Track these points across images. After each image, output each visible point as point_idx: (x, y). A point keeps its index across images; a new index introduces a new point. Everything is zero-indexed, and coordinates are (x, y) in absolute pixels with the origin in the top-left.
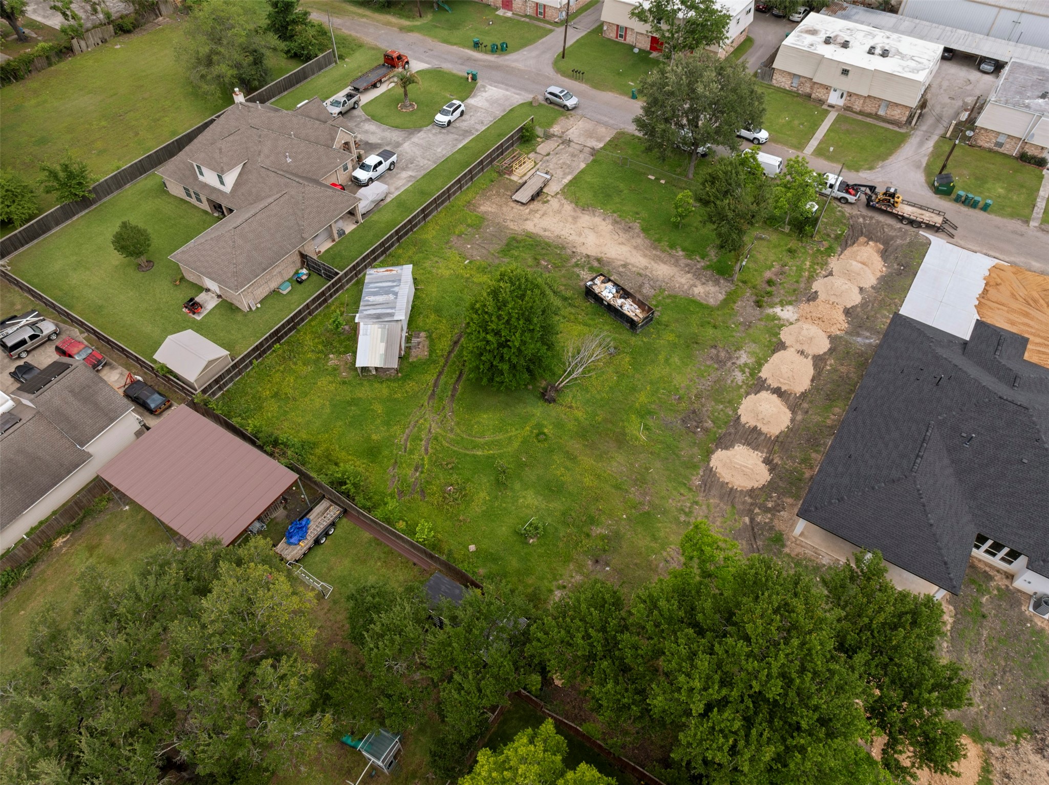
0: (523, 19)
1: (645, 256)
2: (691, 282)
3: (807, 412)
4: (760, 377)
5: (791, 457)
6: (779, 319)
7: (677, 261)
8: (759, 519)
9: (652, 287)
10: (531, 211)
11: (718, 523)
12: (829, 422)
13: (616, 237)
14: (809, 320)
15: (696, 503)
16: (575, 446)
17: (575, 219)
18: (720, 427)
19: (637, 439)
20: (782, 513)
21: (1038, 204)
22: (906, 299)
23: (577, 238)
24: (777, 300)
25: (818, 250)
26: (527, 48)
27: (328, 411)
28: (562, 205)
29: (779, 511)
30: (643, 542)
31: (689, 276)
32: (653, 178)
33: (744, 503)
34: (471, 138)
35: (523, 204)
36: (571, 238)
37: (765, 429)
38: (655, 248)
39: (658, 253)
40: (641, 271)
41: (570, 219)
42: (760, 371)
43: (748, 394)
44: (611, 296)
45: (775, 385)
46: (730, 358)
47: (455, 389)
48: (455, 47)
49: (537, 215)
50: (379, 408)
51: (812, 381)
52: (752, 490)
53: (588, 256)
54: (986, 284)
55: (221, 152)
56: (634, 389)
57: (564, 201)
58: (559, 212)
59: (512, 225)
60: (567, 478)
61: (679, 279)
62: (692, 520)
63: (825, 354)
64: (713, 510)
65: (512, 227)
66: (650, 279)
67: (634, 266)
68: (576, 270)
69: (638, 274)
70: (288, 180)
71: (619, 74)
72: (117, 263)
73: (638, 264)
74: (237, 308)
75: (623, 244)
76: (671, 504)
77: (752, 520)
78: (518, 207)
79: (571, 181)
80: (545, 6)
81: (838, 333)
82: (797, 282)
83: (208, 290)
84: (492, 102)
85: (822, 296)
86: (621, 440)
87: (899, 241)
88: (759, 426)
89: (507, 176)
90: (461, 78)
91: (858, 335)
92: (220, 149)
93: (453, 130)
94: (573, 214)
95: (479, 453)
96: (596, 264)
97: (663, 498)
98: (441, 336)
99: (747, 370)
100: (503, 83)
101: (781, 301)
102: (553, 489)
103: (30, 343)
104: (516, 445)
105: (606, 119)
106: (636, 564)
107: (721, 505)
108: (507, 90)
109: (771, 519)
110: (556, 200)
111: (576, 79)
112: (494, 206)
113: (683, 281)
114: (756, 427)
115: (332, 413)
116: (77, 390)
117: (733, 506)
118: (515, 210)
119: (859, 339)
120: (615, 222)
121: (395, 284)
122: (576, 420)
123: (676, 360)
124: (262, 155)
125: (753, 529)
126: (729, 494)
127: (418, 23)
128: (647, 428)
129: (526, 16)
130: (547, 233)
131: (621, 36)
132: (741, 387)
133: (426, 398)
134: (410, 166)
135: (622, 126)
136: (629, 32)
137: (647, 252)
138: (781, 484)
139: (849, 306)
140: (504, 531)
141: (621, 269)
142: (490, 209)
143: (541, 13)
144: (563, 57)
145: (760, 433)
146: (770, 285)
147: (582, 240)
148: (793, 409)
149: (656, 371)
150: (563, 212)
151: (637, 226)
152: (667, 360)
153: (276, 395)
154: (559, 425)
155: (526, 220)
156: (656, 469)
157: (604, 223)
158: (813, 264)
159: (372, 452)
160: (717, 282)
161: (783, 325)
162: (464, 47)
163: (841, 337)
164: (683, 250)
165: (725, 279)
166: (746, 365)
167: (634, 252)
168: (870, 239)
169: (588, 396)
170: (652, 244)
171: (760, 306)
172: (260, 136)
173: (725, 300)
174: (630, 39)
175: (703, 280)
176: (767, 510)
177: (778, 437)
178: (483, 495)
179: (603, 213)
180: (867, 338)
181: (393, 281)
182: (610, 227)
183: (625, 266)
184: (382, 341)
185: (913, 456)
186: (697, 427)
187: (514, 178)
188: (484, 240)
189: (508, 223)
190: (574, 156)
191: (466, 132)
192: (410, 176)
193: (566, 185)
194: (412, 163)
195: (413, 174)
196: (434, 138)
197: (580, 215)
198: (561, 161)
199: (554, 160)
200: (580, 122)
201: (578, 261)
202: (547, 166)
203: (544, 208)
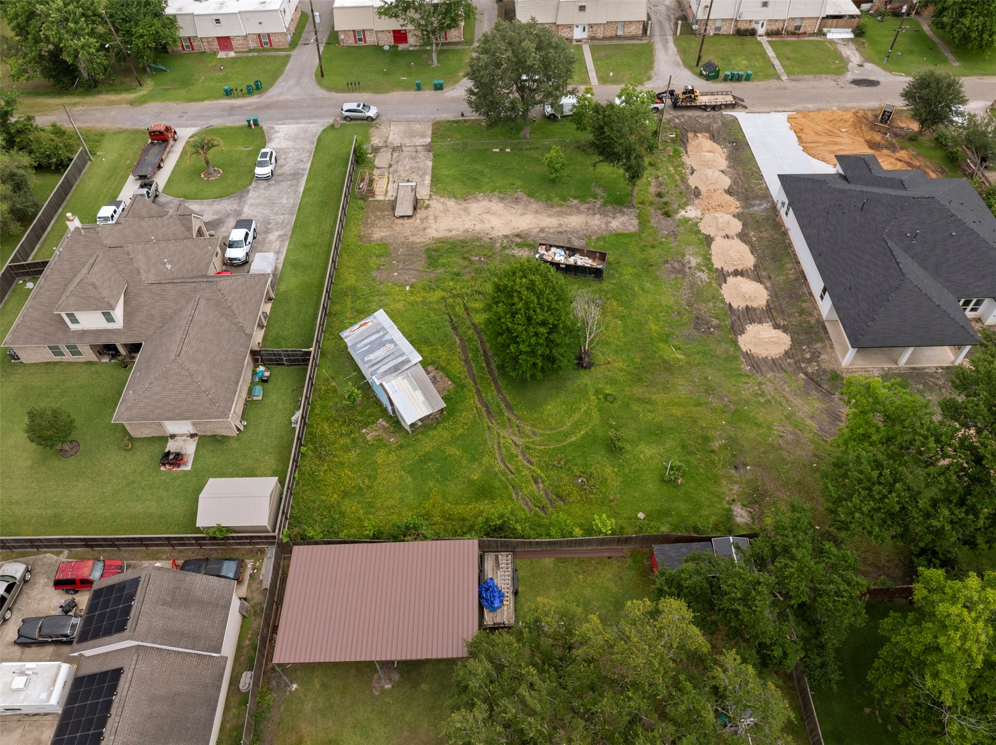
0: (251, 54)
1: (550, 216)
2: (604, 221)
3: (770, 278)
4: (717, 269)
5: (790, 315)
6: (690, 219)
8: (810, 370)
9: (580, 238)
10: (422, 220)
11: (787, 389)
12: (791, 277)
13: (513, 211)
14: (712, 210)
15: (760, 384)
16: (638, 391)
17: (466, 210)
18: (724, 320)
19: (679, 360)
20: (822, 357)
21: (774, 63)
22: (759, 164)
23: (483, 226)
24: (676, 206)
25: (669, 156)
26: (280, 79)
27: (410, 479)
28: (444, 204)
29: (819, 357)
30: (752, 433)
31: (598, 216)
32: (498, 150)
33: (789, 364)
34: (305, 178)
35: (409, 217)
36: (477, 228)
37: (755, 305)
38: (552, 206)
39: (558, 209)
40: (559, 230)
41: (462, 213)
42: (712, 265)
43: (720, 286)
44: (562, 258)
45: (731, 270)
46: (684, 265)
47: (504, 400)
48: (206, 102)
49: (431, 221)
50: (453, 451)
51: (752, 253)
52: (786, 353)
53: (506, 237)
54: (795, 132)
55: (95, 288)
56: (641, 324)
57: (442, 200)
58: (447, 210)
59: (417, 239)
60: (659, 419)
61: (593, 222)
62: (769, 397)
63: (743, 230)
64: (775, 382)
65: (418, 241)
66: (572, 233)
67: (549, 228)
68: (507, 252)
69: (558, 232)
70: (193, 285)
71: (385, 73)
72: (28, 463)
73: (551, 225)
74: (224, 437)
75: (523, 214)
76: (745, 394)
77: (806, 374)
78: (406, 221)
79: (432, 181)
80: (268, 34)
81: (737, 210)
82: (677, 186)
83: (173, 436)
84: (295, 138)
85: (703, 189)
86: (668, 367)
87: (715, 126)
88: (750, 304)
89: (371, 199)
90: (241, 128)
91: (753, 206)
92: (93, 284)
93: (281, 178)
94: (460, 207)
95: (573, 439)
96: (518, 240)
97: (736, 393)
98: (448, 362)
99: (704, 268)
100: (288, 119)
101: (679, 206)
102: (656, 433)
103: (9, 597)
104: (596, 415)
105: (413, 116)
106: (764, 452)
107: (777, 375)
108: (297, 123)
109: (819, 365)
110: (435, 201)
111: (353, 91)
112: (384, 230)
113: (597, 222)
114: (747, 306)
115: (415, 479)
116: (169, 599)
117: (785, 371)
118: (406, 225)
119: (756, 208)
120: (502, 200)
121: (381, 333)
122: (622, 370)
123: (648, 286)
124: (142, 272)
125: (813, 380)
126: (775, 364)
127: (142, 92)
128: (678, 349)
129: (250, 51)
130: (453, 233)
131: (360, 40)
132: (710, 283)
133: (486, 420)
134: (270, 227)
135: (432, 117)
136: (368, 34)
137: (549, 212)
138: (801, 337)
139: (726, 188)
140: (651, 487)
141: (542, 235)
142: (383, 234)
143: (266, 43)
144: (322, 76)
145: (755, 309)
146: (661, 197)
147: (488, 225)
148: (759, 279)
149: (644, 301)
150: (450, 209)
151: (521, 194)
152: (643, 290)
153: (345, 494)
154: (613, 382)
155: (425, 229)
156: (713, 376)
157: (492, 204)
158: (675, 167)
159: (484, 491)
160: (623, 214)
161: (697, 223)
162: (216, 98)
163: (742, 213)
164: (575, 198)
165: (627, 207)
166: (698, 264)
167: (539, 216)
168: (695, 132)
169: (613, 347)
170: (547, 204)
171: (669, 216)
172: (128, 254)
173: (640, 223)
174: (371, 40)
175: (611, 215)
176: (809, 361)
177: (768, 305)
178: (609, 470)
179: (484, 196)
180: (760, 205)
181: (378, 332)
182: (500, 205)
184: (415, 390)
185: (895, 265)
186: (709, 328)
187: (380, 197)
188: (404, 262)
189: (411, 239)
190: (414, 158)
191: (295, 175)
192: (280, 236)
193: (431, 186)
194: (270, 224)
195: (281, 233)
196: (267, 193)
197: (467, 205)
198: (407, 167)
199: (400, 168)
200: (392, 127)
201: (502, 244)
202: (400, 176)
203: (431, 213)
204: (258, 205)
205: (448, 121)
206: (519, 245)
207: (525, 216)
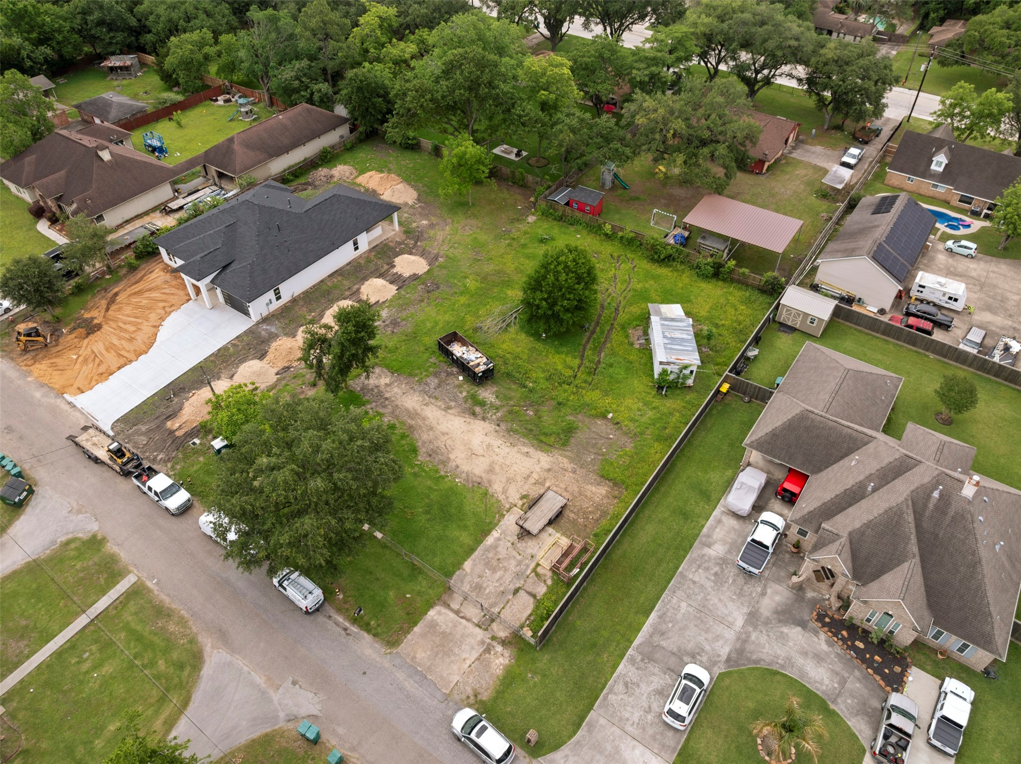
1: (424, 419)
2: (388, 389)
3: (349, 288)
5: (376, 265)
7: (393, 412)
9: (427, 384)
13: (449, 442)
15: (446, 251)
17: (491, 470)
18: (414, 284)
19: (473, 279)
22: (202, 359)
23: (492, 442)
28: (505, 491)
31: (387, 395)
33: (417, 250)
35: (554, 490)
36: (500, 442)
38: (411, 427)
40: (433, 401)
41: (497, 468)
46: (385, 325)
49: (535, 476)
51: (331, 306)
52: (409, 255)
53: (484, 419)
54: (111, 374)
56: (468, 306)
57: (502, 497)
58: (509, 481)
59: (565, 463)
61: (399, 392)
62: (451, 245)
63: (308, 323)
64: (437, 248)
65: (565, 460)
66: (427, 393)
67: (439, 407)
68: (498, 403)
69: (437, 399)
73: (435, 408)
75: (443, 434)
76: (461, 251)
77: (416, 243)
79: (489, 532)
81: (285, 337)
86: (484, 279)
91: (270, 333)
94: (493, 477)
96: (478, 409)
97: (465, 254)
99: (376, 317)
107: (431, 250)
109: (405, 240)
110: (511, 500)
112: (589, 494)
113: (396, 390)
114: (390, 283)
117: (424, 249)
118: (563, 486)
119: (273, 330)
120: (445, 462)
121: (669, 346)
122: (513, 290)
123: (429, 325)
125: (417, 239)
126: (423, 255)
128: (465, 284)
130: (526, 450)
133: (623, 304)
137: (420, 422)
138: (391, 253)
139: (257, 360)
141: (453, 404)
142: (594, 489)
145: (388, 281)
147: (488, 440)
148: (357, 291)
150: (504, 480)
151: (422, 458)
155: (549, 470)
157: (459, 462)
163: (285, 334)
167: (434, 423)
169: (503, 302)
170: (412, 433)
175: (376, 391)
176: (406, 244)
179: (457, 476)
180: (266, 329)
182: (452, 456)
183: (449, 408)
187: (565, 541)
188: (596, 444)
189: (570, 466)
190: (478, 588)
191: (649, 655)
192: (709, 546)
193: (496, 525)
194: (716, 574)
195: (706, 550)
196: (701, 639)
197: (484, 475)
198: (499, 574)
199: (508, 577)
200: (455, 678)
201: (495, 414)
202: (519, 563)
203: (526, 487)
204: (722, 620)
205: (375, 635)
206: (482, 404)
207: (446, 430)
